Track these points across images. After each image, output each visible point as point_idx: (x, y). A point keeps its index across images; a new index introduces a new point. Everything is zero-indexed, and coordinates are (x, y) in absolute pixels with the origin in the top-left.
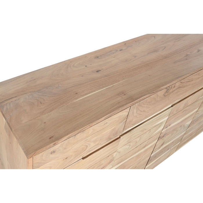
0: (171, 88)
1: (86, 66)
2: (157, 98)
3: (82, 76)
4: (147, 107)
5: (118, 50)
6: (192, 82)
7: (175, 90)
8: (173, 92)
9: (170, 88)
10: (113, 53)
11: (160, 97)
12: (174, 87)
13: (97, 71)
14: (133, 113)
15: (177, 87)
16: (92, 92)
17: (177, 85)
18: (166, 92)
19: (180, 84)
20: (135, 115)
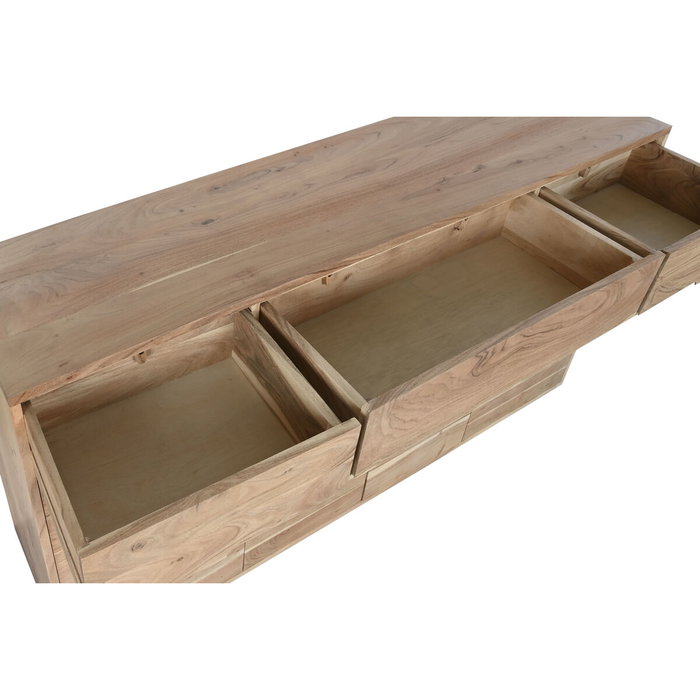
0: (493, 353)
1: (181, 211)
2: (452, 383)
3: (166, 234)
4: (420, 409)
5: (273, 170)
6: (562, 330)
7: (505, 359)
8: (499, 363)
9: (490, 354)
10: (258, 178)
11: (459, 380)
12: (503, 349)
13: (205, 223)
14: (379, 428)
15: (511, 349)
16: (179, 270)
17: (513, 344)
18: (479, 365)
19: (518, 341)
20: (385, 433)
